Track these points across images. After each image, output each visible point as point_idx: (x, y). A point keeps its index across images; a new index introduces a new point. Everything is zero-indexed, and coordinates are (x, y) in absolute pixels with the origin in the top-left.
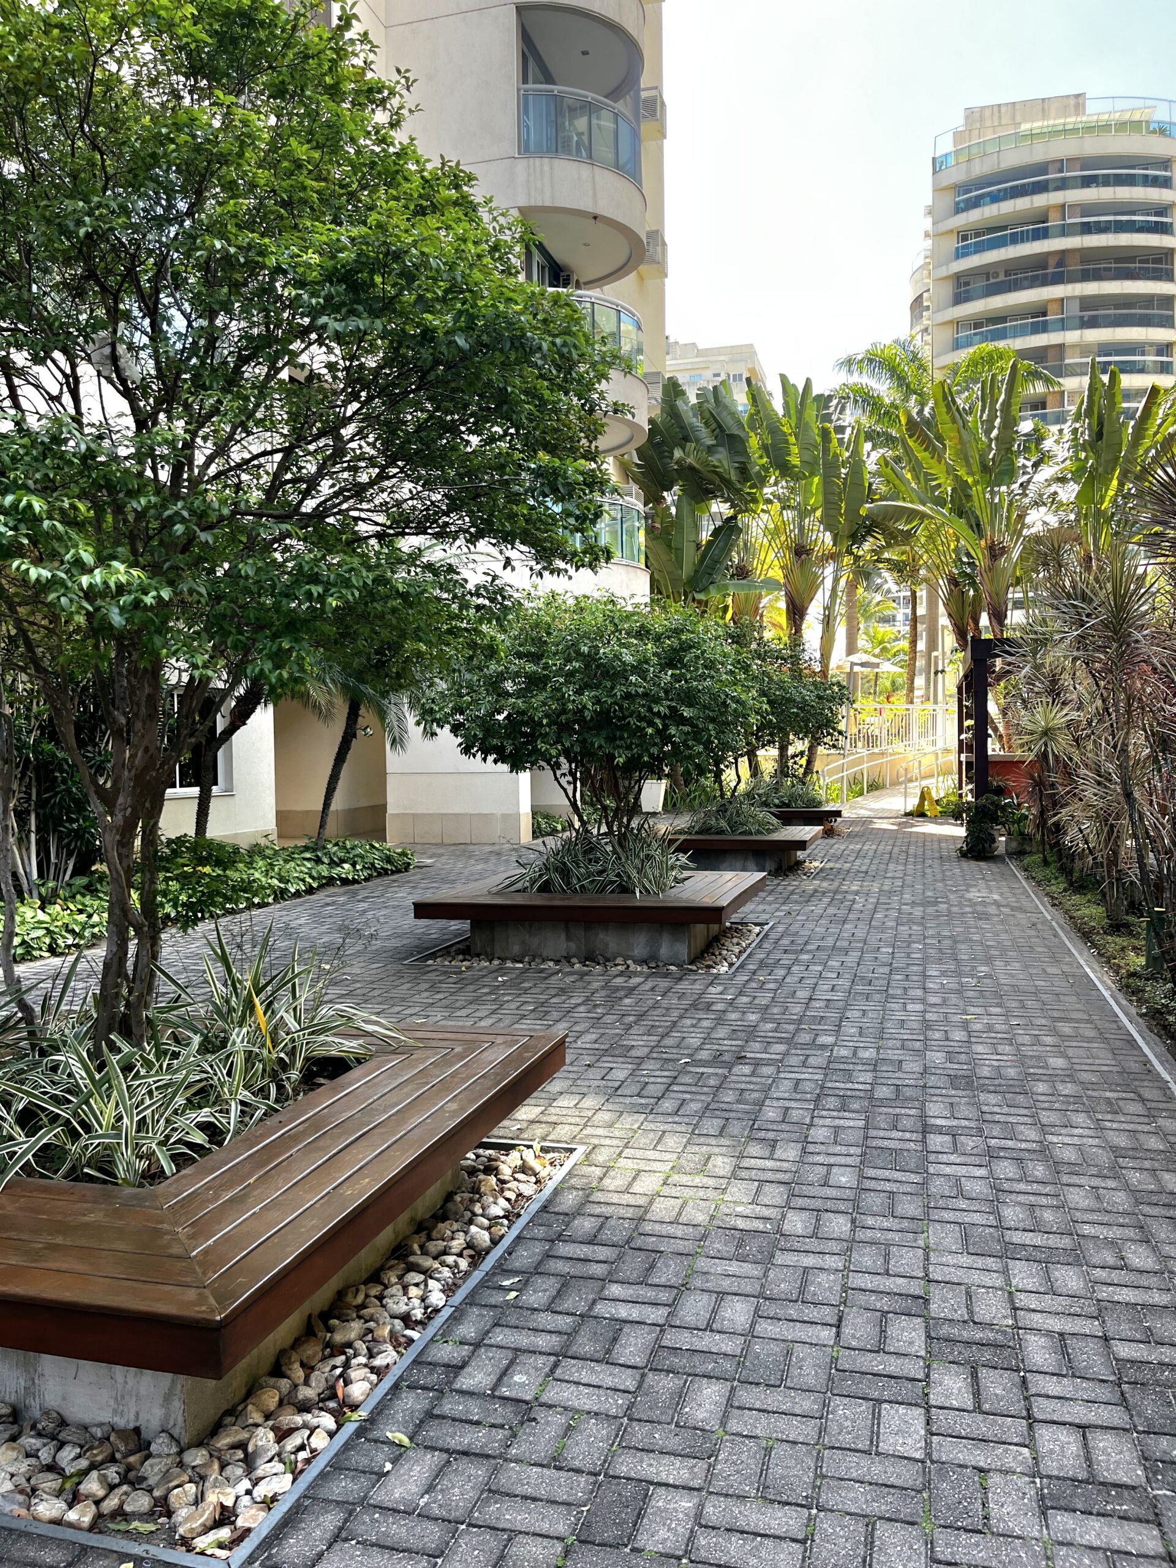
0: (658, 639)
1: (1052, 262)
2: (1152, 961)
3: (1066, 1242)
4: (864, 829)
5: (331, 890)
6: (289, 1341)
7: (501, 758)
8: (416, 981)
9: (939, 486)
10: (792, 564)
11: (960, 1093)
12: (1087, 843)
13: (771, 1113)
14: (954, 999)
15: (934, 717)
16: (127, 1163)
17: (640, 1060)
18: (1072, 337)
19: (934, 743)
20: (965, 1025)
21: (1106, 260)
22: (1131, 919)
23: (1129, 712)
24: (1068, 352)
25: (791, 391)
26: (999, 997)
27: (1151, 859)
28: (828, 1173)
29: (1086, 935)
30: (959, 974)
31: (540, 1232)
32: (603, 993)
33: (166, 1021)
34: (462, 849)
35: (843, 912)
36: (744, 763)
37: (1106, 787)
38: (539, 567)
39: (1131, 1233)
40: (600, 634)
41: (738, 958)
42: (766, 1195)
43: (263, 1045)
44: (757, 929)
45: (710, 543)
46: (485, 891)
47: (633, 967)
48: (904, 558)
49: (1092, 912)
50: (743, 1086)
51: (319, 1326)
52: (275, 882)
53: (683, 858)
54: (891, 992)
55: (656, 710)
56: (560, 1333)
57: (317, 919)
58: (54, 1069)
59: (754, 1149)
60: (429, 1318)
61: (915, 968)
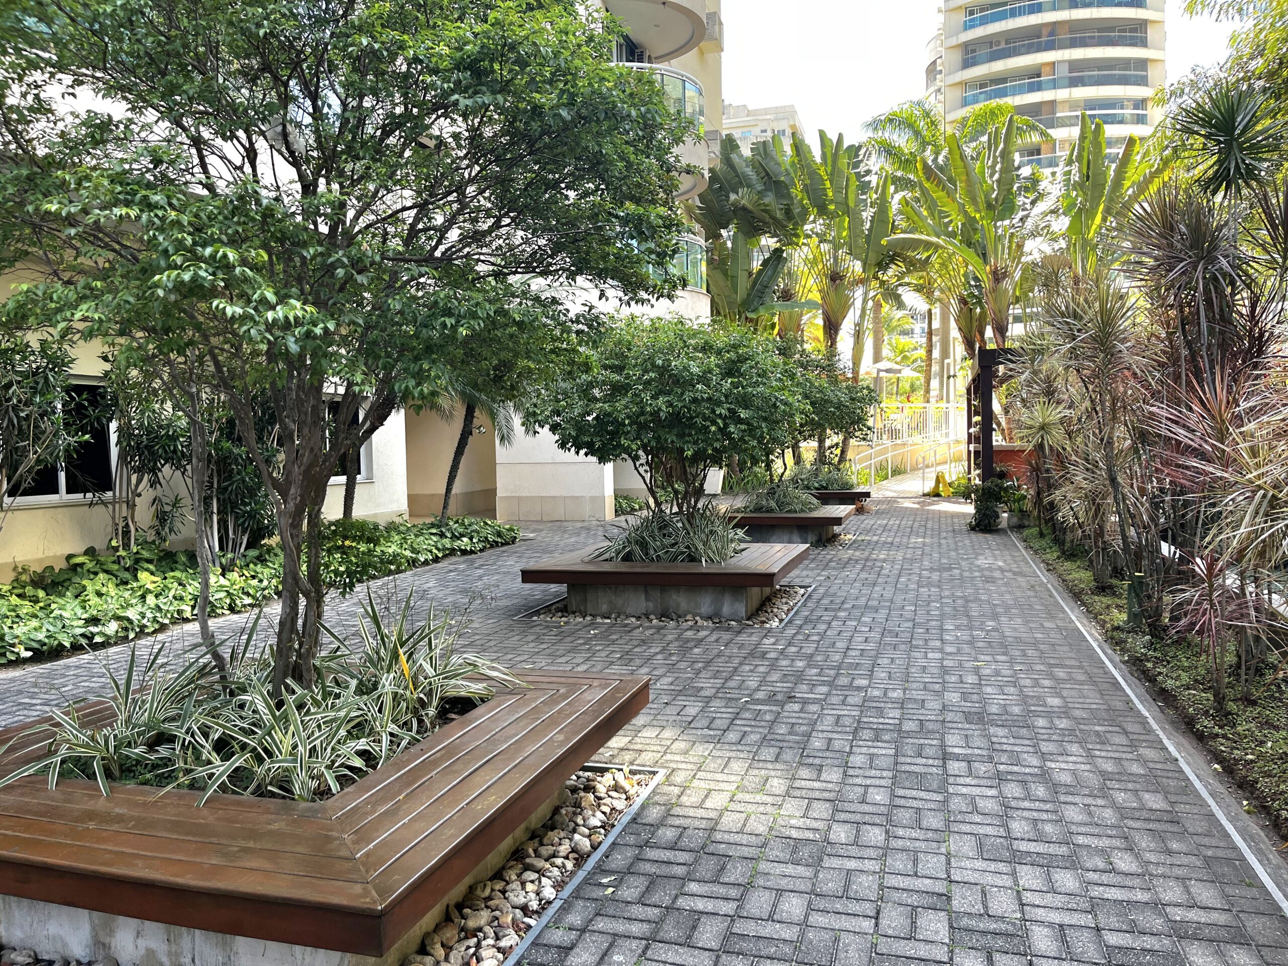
0: (719, 352)
1: (1045, 32)
2: (1133, 617)
3: (1063, 850)
4: (891, 507)
5: (453, 559)
6: (432, 927)
7: (591, 452)
8: (524, 634)
9: (951, 221)
10: (828, 288)
11: (973, 727)
12: (1077, 518)
13: (817, 743)
14: (966, 648)
15: (947, 414)
16: (301, 783)
17: (709, 699)
18: (1061, 94)
19: (947, 435)
20: (976, 671)
21: (1091, 30)
22: (1114, 582)
23: (1114, 410)
24: (1059, 107)
25: (828, 144)
26: (1004, 647)
27: (1132, 532)
28: (866, 792)
29: (1076, 595)
30: (971, 628)
31: (631, 839)
32: (676, 644)
33: (328, 667)
34: (558, 525)
35: (872, 577)
36: (789, 453)
37: (1093, 472)
38: (627, 298)
39: (1117, 843)
40: (671, 349)
41: (787, 615)
42: (814, 810)
43: (406, 688)
44: (802, 591)
45: (760, 272)
46: (579, 560)
47: (700, 622)
48: (921, 281)
49: (1082, 576)
50: (794, 721)
51: (455, 914)
52: (408, 553)
53: (740, 533)
54: (914, 642)
55: (718, 412)
56: (649, 921)
57: (443, 583)
58: (242, 706)
59: (804, 773)
60: (543, 909)
61: (934, 623)
